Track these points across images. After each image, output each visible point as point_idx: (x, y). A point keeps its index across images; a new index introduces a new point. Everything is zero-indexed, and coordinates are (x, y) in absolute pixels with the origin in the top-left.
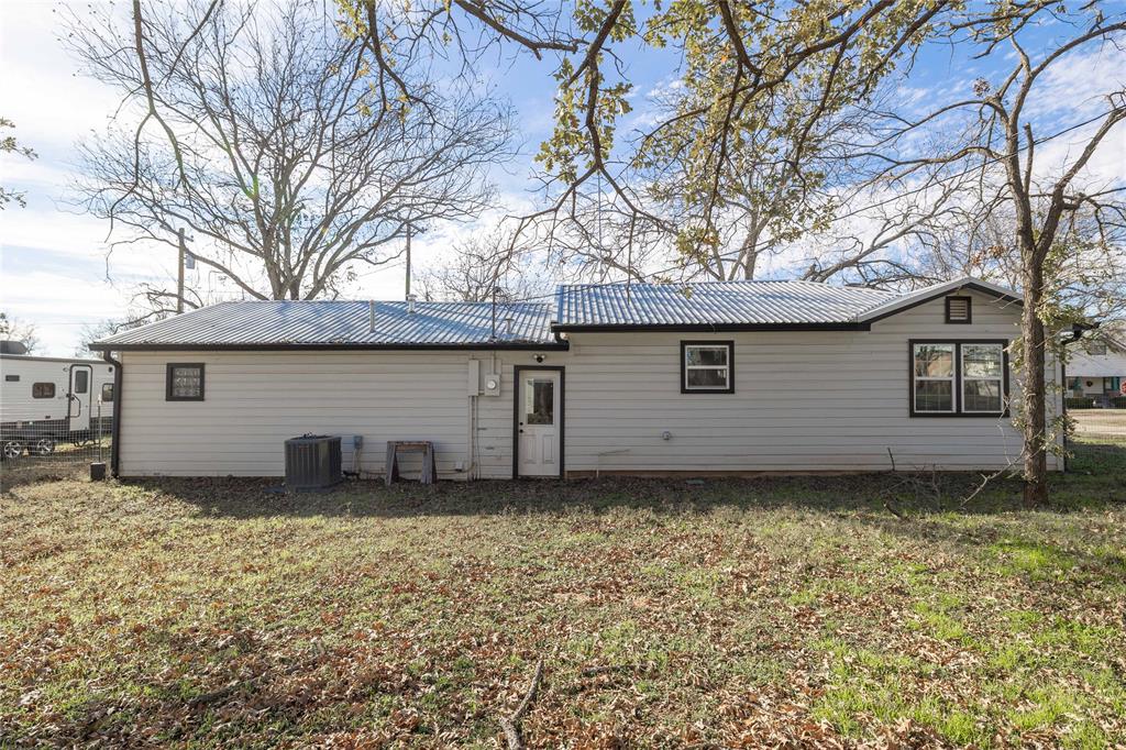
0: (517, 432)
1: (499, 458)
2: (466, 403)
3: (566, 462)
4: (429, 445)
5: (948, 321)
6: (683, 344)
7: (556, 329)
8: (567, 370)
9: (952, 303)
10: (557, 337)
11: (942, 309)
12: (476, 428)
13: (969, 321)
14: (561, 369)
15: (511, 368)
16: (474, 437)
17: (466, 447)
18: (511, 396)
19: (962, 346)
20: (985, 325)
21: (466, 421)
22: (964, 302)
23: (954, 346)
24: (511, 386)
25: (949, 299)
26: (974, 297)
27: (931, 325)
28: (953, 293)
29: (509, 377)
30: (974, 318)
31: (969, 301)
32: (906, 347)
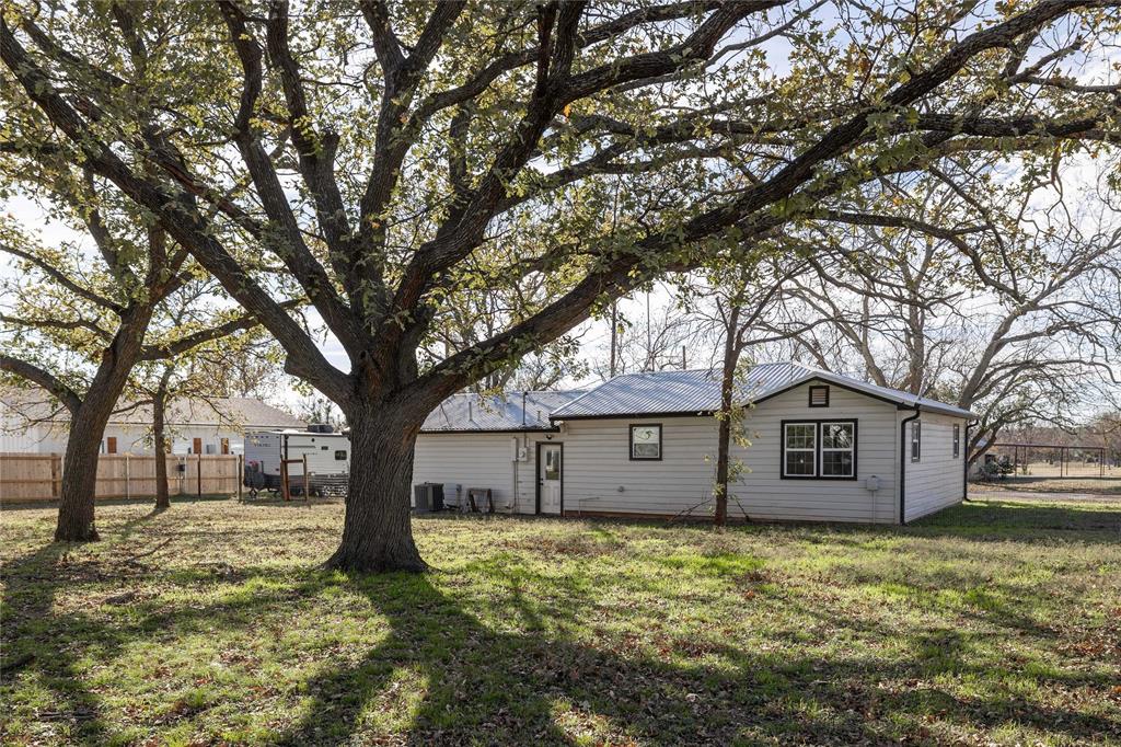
0: (539, 484)
1: (529, 500)
2: (511, 466)
3: (565, 503)
4: (489, 492)
5: (811, 405)
6: (631, 426)
7: (552, 419)
8: (565, 444)
9: (814, 391)
10: (552, 424)
11: (807, 397)
12: (516, 481)
13: (827, 405)
14: (561, 444)
15: (533, 444)
16: (516, 487)
17: (511, 493)
18: (534, 461)
19: (822, 424)
20: (839, 408)
21: (512, 476)
22: (824, 391)
23: (815, 425)
24: (534, 455)
25: (811, 388)
26: (831, 386)
27: (799, 409)
28: (815, 383)
29: (534, 449)
30: (831, 402)
31: (827, 388)
32: (779, 426)
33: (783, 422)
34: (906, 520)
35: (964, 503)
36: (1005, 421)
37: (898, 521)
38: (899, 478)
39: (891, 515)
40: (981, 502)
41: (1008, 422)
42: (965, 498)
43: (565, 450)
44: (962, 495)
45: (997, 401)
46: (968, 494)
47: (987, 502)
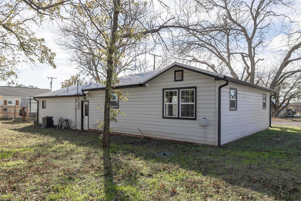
0: (82, 118)
1: (79, 124)
3: (89, 126)
5: (175, 81)
7: (83, 91)
8: (89, 101)
9: (176, 73)
10: (83, 93)
11: (173, 76)
12: (76, 116)
13: (182, 80)
15: (80, 101)
16: (76, 119)
17: (74, 121)
18: (81, 108)
19: (180, 90)
20: (188, 82)
21: (74, 114)
22: (181, 72)
23: (177, 90)
24: (81, 106)
25: (175, 71)
26: (184, 70)
27: (170, 83)
28: (177, 69)
29: (81, 103)
30: (184, 78)
31: (182, 71)
32: (161, 92)
33: (164, 90)
34: (222, 143)
35: (270, 128)
36: (292, 97)
37: (217, 144)
38: (217, 120)
39: (213, 140)
40: (278, 128)
41: (293, 98)
42: (270, 126)
43: (90, 104)
44: (269, 125)
45: (289, 90)
46: (271, 124)
47: (281, 128)
